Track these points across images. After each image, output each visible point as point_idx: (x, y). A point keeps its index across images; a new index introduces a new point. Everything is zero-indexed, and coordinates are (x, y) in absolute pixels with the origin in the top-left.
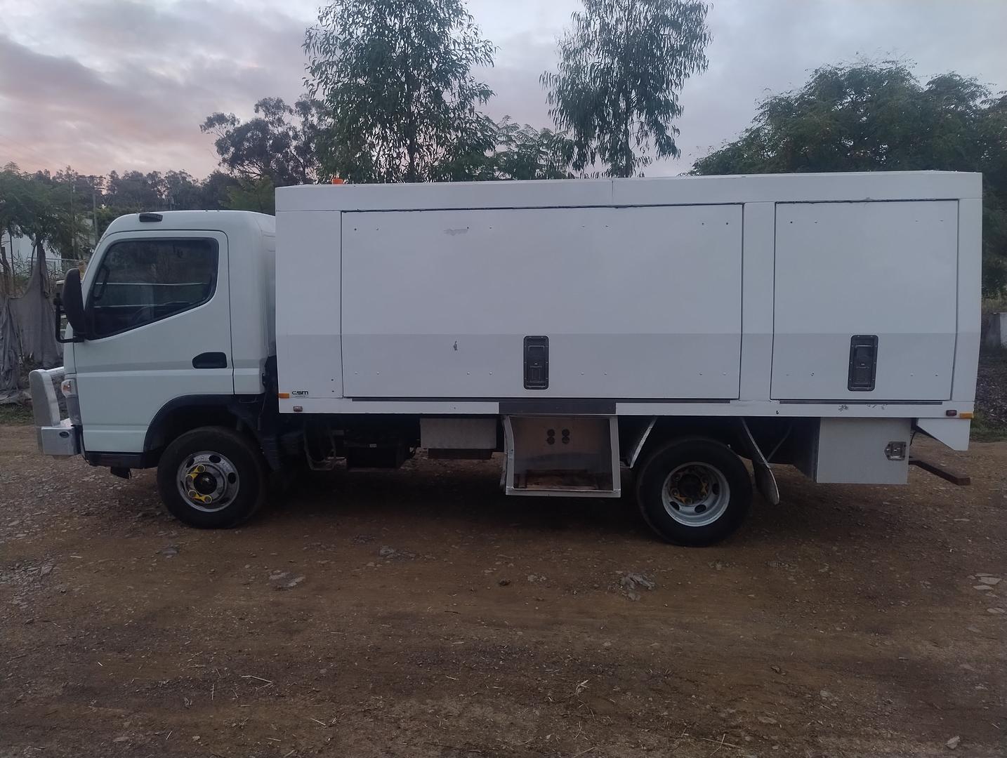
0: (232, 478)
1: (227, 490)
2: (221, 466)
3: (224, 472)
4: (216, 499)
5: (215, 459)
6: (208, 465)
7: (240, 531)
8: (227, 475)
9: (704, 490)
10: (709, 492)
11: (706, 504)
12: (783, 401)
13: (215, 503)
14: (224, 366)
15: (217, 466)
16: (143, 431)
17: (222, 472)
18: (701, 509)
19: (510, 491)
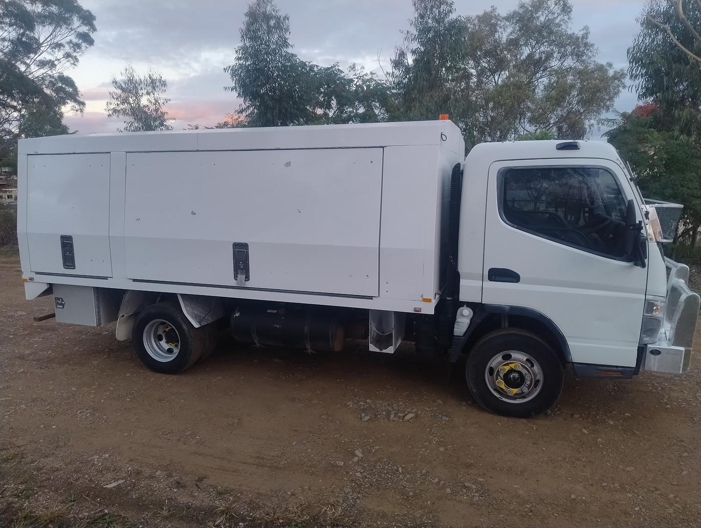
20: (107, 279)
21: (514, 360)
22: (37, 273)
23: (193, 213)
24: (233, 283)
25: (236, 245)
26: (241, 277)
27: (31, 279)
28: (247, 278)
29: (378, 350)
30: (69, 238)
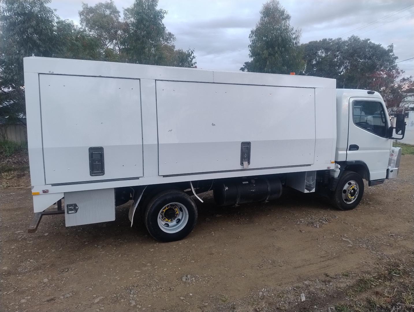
20: (139, 179)
21: (353, 184)
22: (53, 185)
23: (213, 125)
24: (240, 167)
25: (243, 144)
26: (245, 163)
27: (45, 192)
28: (249, 163)
29: (308, 192)
30: (100, 149)
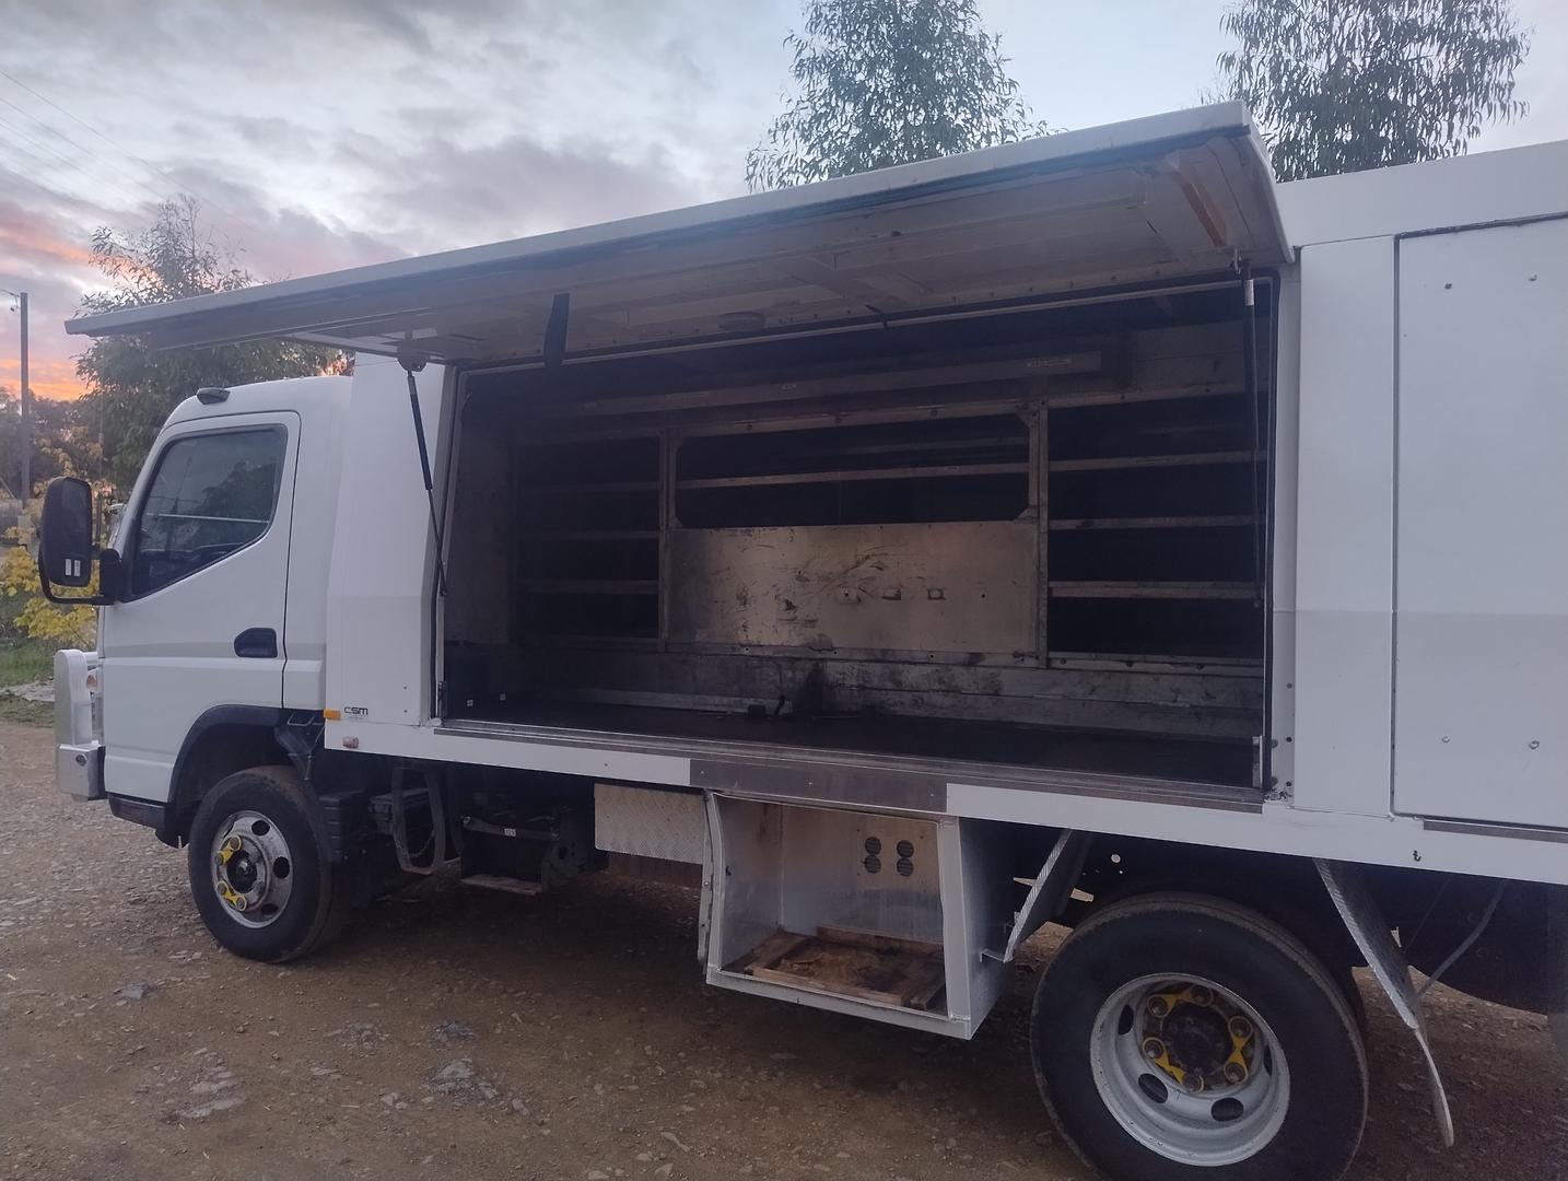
0: (280, 867)
1: (270, 890)
2: (266, 843)
3: (268, 854)
4: (254, 904)
5: (260, 829)
6: (247, 838)
7: (289, 973)
8: (273, 861)
9: (1237, 1057)
10: (1255, 1064)
11: (1245, 1097)
12: (1434, 823)
13: (254, 911)
14: (274, 654)
15: (260, 841)
16: (170, 765)
17: (264, 853)
18: (1227, 1111)
19: (715, 976)
